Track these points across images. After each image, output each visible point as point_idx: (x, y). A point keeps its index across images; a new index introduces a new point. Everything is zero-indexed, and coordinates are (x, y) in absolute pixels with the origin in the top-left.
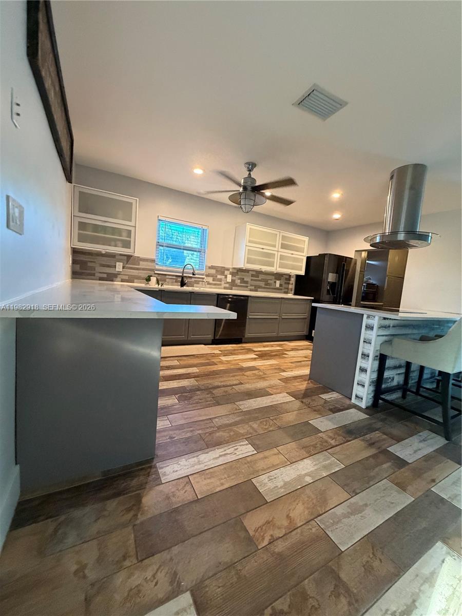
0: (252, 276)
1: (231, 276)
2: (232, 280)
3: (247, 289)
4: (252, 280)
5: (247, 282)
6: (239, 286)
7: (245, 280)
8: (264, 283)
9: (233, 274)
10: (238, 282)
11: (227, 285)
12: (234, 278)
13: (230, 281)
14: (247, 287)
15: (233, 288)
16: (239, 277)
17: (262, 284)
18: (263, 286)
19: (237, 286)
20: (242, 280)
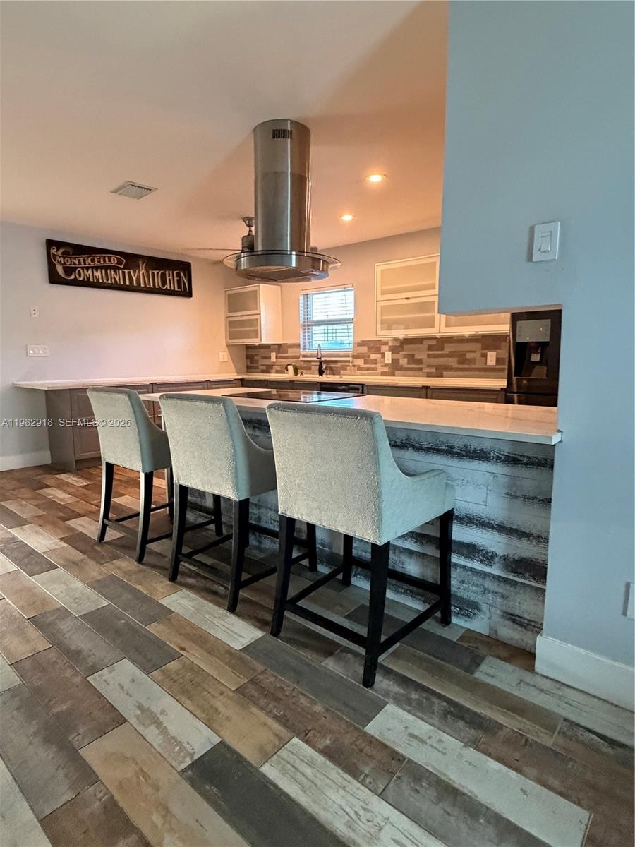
0: (430, 348)
1: (390, 352)
2: (393, 360)
3: (420, 373)
4: (429, 356)
5: (420, 361)
6: (407, 369)
7: (416, 357)
8: (456, 359)
9: (394, 350)
10: (404, 362)
11: (386, 369)
12: (396, 356)
13: (390, 362)
14: (421, 369)
15: (396, 372)
16: (404, 353)
17: (453, 362)
18: (455, 365)
19: (402, 368)
20: (411, 358)
